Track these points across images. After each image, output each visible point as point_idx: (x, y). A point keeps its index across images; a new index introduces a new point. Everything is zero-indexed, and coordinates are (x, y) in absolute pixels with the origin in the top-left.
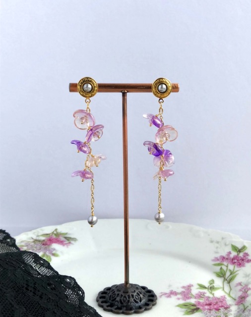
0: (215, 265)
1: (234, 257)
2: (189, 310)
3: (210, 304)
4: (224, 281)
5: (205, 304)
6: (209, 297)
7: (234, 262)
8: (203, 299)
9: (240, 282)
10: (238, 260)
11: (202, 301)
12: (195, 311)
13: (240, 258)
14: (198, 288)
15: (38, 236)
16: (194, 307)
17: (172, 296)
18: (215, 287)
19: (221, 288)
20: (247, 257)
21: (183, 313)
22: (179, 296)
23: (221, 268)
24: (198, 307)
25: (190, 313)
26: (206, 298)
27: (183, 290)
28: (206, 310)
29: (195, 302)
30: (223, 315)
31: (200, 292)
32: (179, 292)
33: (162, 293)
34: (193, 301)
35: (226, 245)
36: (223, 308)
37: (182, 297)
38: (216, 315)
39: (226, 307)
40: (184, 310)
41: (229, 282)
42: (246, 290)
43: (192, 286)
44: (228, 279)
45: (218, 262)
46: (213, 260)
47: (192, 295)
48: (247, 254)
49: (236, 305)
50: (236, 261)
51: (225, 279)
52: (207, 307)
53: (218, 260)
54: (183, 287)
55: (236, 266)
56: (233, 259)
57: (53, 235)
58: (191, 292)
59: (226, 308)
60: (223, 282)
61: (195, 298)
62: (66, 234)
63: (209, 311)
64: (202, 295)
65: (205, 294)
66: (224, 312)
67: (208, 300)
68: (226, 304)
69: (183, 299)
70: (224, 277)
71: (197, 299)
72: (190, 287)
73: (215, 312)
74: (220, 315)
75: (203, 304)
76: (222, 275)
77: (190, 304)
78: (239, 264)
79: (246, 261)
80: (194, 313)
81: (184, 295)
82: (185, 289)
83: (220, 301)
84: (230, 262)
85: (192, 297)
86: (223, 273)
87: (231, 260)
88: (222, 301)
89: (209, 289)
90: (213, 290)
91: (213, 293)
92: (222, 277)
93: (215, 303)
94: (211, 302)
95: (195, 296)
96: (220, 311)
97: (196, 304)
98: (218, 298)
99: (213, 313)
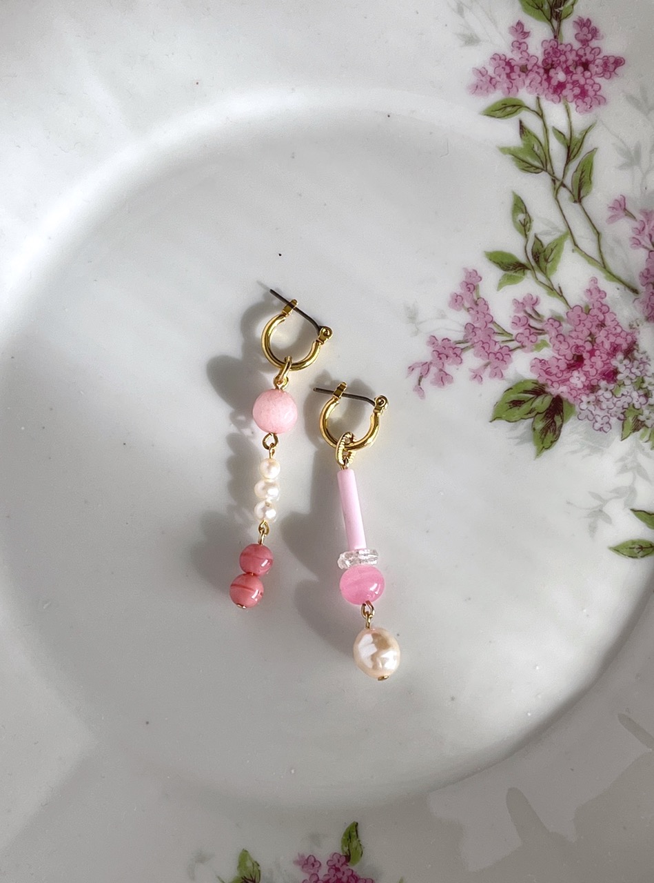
1: (546, 53)
2: (540, 425)
3: (579, 360)
4: (556, 192)
5: (563, 366)
6: (557, 320)
7: (554, 82)
8: (546, 337)
9: (617, 194)
10: (567, 71)
11: (547, 353)
12: (557, 418)
13: (572, 57)
14: (500, 286)
16: (545, 400)
17: (448, 368)
18: (544, 241)
19: (565, 236)
20: (594, 43)
21: (530, 448)
22: (472, 360)
24: (554, 391)
25: (550, 435)
26: (554, 333)
27: (464, 316)
28: (584, 398)
29: (531, 365)
30: (635, 394)
31: (516, 302)
32: (460, 336)
33: (411, 369)
34: (522, 366)
36: (620, 356)
37: (482, 362)
38: (619, 404)
39: (625, 345)
40: (524, 426)
41: (578, 199)
43: (478, 276)
44: (568, 181)
45: (497, 96)
46: (477, 89)
47: (504, 333)
48: (589, 29)
50: (560, 76)
51: (557, 184)
52: (577, 379)
53: (492, 82)
54: (456, 301)
55: (572, 106)
56: (548, 67)
58: (492, 322)
61: (522, 347)
63: (592, 397)
64: (530, 316)
65: (538, 308)
66: (633, 376)
67: (561, 338)
68: (619, 330)
69: (489, 369)
70: (546, 171)
71: (532, 351)
72: (476, 288)
73: (608, 395)
74: (628, 399)
75: (562, 371)
76: (537, 164)
77: (526, 392)
78: (577, 91)
79: (599, 70)
80: (560, 431)
81: (483, 347)
82: (468, 310)
83: (598, 322)
84: (541, 83)
85: (512, 345)
86: (536, 148)
87: (542, 71)
88: (601, 317)
89: (533, 267)
90: (549, 265)
91: (556, 287)
92: (542, 170)
93: (588, 347)
94: (577, 347)
95: (514, 332)
96: (619, 377)
97: (542, 381)
98: (583, 305)
99: (608, 400)
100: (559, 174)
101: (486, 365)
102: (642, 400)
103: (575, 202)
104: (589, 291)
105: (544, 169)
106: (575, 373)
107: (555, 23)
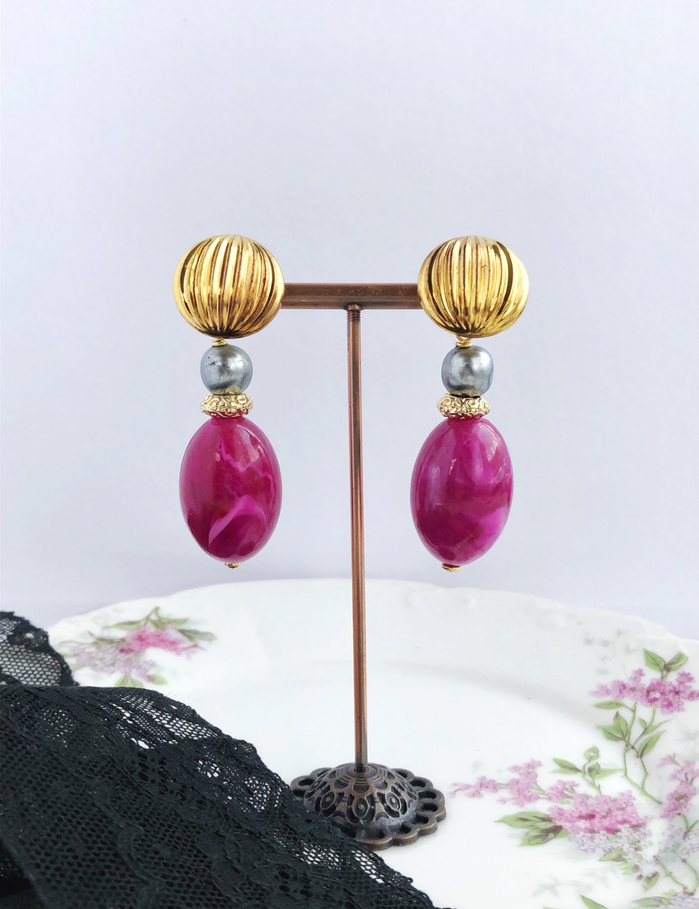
0: (599, 706)
1: (652, 685)
2: (535, 833)
3: (591, 817)
4: (626, 751)
5: (576, 814)
6: (588, 797)
7: (651, 697)
8: (572, 801)
9: (670, 753)
10: (663, 694)
11: (567, 807)
12: (551, 835)
13: (668, 688)
14: (554, 772)
15: (106, 628)
16: (548, 825)
17: (484, 792)
18: (602, 767)
19: (620, 770)
20: (687, 684)
21: (519, 842)
22: (504, 793)
23: (617, 715)
24: (558, 823)
25: (538, 840)
26: (579, 800)
27: (515, 776)
28: (582, 833)
29: (550, 809)
30: (627, 846)
31: (560, 782)
32: (505, 782)
33: (455, 784)
34: (543, 807)
35: (628, 650)
36: (627, 825)
37: (512, 796)
38: (610, 845)
39: (634, 823)
40: (520, 831)
41: (641, 755)
42: (690, 777)
43: (540, 764)
44: (637, 746)
45: (608, 699)
46: (595, 693)
47: (540, 789)
48: (687, 677)
49: (662, 817)
50: (657, 695)
51: (629, 747)
52: (583, 824)
53: (607, 692)
54: (515, 769)
55: (658, 710)
56: (648, 692)
57: (149, 624)
58: (535, 783)
59: (636, 827)
60: (625, 755)
61: (550, 799)
62: (185, 621)
63: (589, 835)
64: (567, 789)
65: (574, 788)
66: (632, 838)
67: (584, 804)
68: (634, 815)
69: (514, 800)
70: (624, 740)
71: (556, 802)
72: (533, 767)
73: (604, 838)
74: (620, 845)
75: (573, 817)
76: (619, 736)
77: (535, 817)
78: (666, 703)
79: (686, 696)
80: (549, 840)
81: (518, 791)
82: (520, 774)
83: (619, 806)
84: (641, 697)
85: (541, 796)
86: (622, 728)
87: (645, 692)
88: (624, 806)
89: (585, 773)
90: (597, 776)
91: (597, 784)
92: (621, 739)
93: (604, 814)
94: (594, 811)
95: (548, 792)
96: (619, 833)
97: (551, 816)
98: (612, 797)
99: (601, 840)
100: (632, 741)
101: (514, 798)
102: (633, 850)
103: (638, 757)
104: (623, 794)
105: (623, 739)
106: (583, 821)
107: (665, 672)
